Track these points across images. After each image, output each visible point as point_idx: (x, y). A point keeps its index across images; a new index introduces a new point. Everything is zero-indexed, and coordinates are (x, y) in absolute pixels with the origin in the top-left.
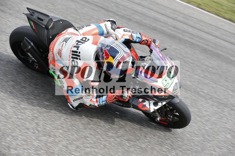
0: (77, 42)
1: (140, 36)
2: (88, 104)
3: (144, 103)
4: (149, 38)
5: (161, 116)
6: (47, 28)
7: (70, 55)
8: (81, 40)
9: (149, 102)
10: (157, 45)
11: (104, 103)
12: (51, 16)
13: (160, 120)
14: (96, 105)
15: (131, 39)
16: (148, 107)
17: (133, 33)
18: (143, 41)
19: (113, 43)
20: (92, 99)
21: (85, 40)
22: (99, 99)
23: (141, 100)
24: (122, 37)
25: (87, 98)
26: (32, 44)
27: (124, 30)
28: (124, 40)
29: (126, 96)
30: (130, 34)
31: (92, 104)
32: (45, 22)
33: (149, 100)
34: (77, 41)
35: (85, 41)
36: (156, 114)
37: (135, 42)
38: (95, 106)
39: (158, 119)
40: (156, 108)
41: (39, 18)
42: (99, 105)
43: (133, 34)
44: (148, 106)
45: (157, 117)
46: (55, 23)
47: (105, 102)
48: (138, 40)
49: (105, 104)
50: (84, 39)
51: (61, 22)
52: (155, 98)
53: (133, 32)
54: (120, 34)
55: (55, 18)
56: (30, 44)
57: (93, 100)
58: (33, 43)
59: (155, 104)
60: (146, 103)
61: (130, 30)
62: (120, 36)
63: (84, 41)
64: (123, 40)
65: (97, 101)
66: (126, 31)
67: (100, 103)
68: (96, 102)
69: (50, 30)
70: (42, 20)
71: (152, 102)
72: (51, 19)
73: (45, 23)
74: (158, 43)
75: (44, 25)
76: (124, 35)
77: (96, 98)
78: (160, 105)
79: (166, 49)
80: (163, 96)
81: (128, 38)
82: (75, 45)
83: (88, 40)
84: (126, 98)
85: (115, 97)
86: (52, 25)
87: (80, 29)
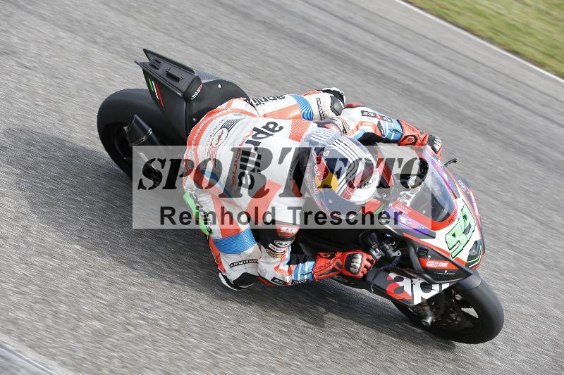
0: (255, 132)
1: (398, 128)
2: (269, 277)
3: (400, 284)
4: (418, 132)
5: (435, 314)
6: (186, 97)
8: (264, 127)
9: (412, 281)
10: (437, 148)
11: (306, 277)
12: (198, 72)
13: (432, 322)
14: (288, 279)
15: (378, 133)
16: (410, 293)
17: (383, 119)
18: (406, 137)
19: (337, 141)
20: (278, 266)
21: (274, 128)
22: (295, 266)
23: (393, 276)
24: (357, 128)
25: (268, 263)
26: (150, 131)
27: (362, 112)
28: (361, 135)
29: (358, 265)
30: (375, 121)
31: (279, 276)
32: (183, 86)
33: (411, 278)
34: (255, 129)
35: (273, 130)
36: (424, 310)
37: (387, 141)
38: (285, 283)
39: (429, 320)
40: (427, 296)
41: (169, 75)
42: (293, 281)
43: (382, 122)
44: (408, 289)
45: (426, 316)
46: (205, 87)
47: (310, 275)
48: (393, 135)
49: (308, 280)
50: (271, 126)
51: (220, 86)
52: (428, 274)
53: (382, 117)
54: (353, 120)
55: (207, 76)
56: (145, 132)
57: (281, 267)
58: (153, 130)
59: (426, 287)
60: (406, 284)
61: (377, 113)
62: (352, 126)
63: (270, 129)
64: (359, 134)
65: (290, 272)
66: (368, 115)
67: (296, 276)
68: (287, 274)
69: (194, 104)
70: (177, 79)
71: (418, 282)
72: (198, 79)
73: (184, 89)
74: (440, 145)
75: (181, 91)
76: (361, 123)
77: (289, 264)
78: (436, 289)
79: (455, 162)
80: (446, 271)
81: (370, 130)
82: (250, 138)
83: (281, 128)
84: (359, 270)
85: (334, 268)
86: (199, 91)
87: (260, 104)
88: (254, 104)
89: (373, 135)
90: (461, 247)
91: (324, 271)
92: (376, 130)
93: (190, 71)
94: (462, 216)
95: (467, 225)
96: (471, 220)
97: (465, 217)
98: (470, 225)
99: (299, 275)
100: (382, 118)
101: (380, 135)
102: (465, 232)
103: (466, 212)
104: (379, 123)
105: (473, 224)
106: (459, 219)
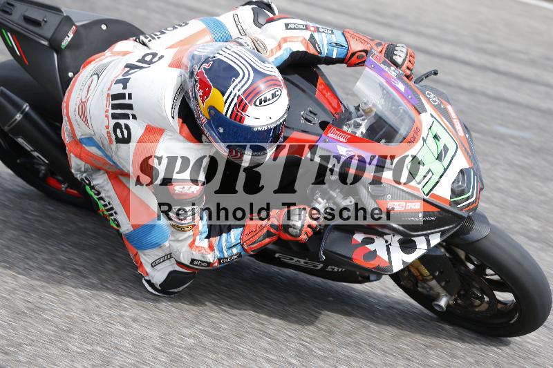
0: (127, 69)
1: (342, 41)
2: (185, 260)
3: (371, 247)
4: (373, 44)
6: (54, 45)
7: (107, 111)
8: (139, 61)
9: (386, 242)
11: (235, 251)
12: (66, 11)
14: (211, 257)
15: (312, 51)
16: (385, 257)
17: (319, 31)
18: (353, 54)
19: (220, 52)
20: (194, 242)
21: (152, 59)
22: (217, 239)
23: (359, 237)
24: (280, 46)
26: (26, 107)
27: (287, 26)
28: (286, 57)
30: (307, 35)
32: (48, 31)
33: (383, 235)
34: (128, 66)
35: (150, 63)
38: (209, 264)
39: (443, 302)
40: (411, 258)
41: (28, 20)
43: (316, 35)
44: (382, 253)
45: (438, 297)
46: (81, 30)
47: (239, 247)
48: (335, 52)
49: (239, 254)
50: (148, 58)
51: (104, 27)
54: (274, 38)
56: (19, 108)
59: (407, 245)
60: (378, 246)
61: (310, 24)
62: (271, 44)
63: (146, 62)
64: (283, 55)
65: (211, 247)
66: (295, 29)
67: (221, 251)
68: (208, 250)
69: (67, 53)
70: (37, 23)
71: (394, 240)
72: (68, 21)
73: (49, 34)
74: (403, 56)
75: (45, 38)
76: (285, 40)
77: (208, 237)
79: (436, 73)
82: (120, 77)
83: (161, 58)
84: (301, 230)
85: (268, 231)
86: (71, 35)
87: (154, 38)
88: (146, 41)
89: (305, 54)
90: (435, 179)
91: (256, 238)
92: (308, 47)
93: (57, 10)
94: (431, 137)
95: (441, 147)
96: (446, 139)
97: (436, 137)
98: (446, 149)
99: (224, 251)
100: (317, 30)
101: (316, 53)
102: (439, 158)
103: (437, 129)
104: (312, 37)
105: (452, 147)
106: (424, 140)
